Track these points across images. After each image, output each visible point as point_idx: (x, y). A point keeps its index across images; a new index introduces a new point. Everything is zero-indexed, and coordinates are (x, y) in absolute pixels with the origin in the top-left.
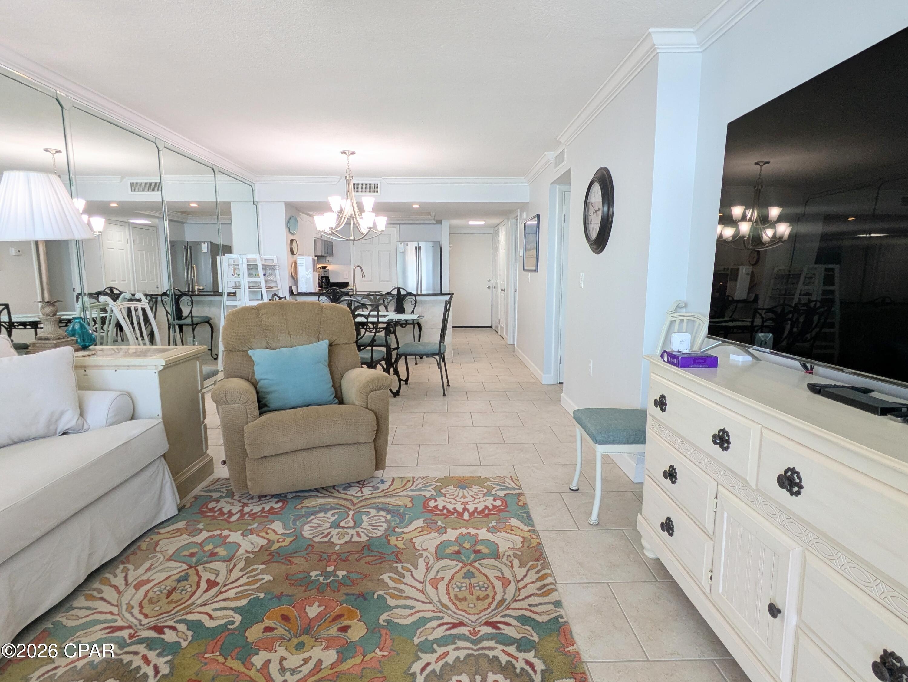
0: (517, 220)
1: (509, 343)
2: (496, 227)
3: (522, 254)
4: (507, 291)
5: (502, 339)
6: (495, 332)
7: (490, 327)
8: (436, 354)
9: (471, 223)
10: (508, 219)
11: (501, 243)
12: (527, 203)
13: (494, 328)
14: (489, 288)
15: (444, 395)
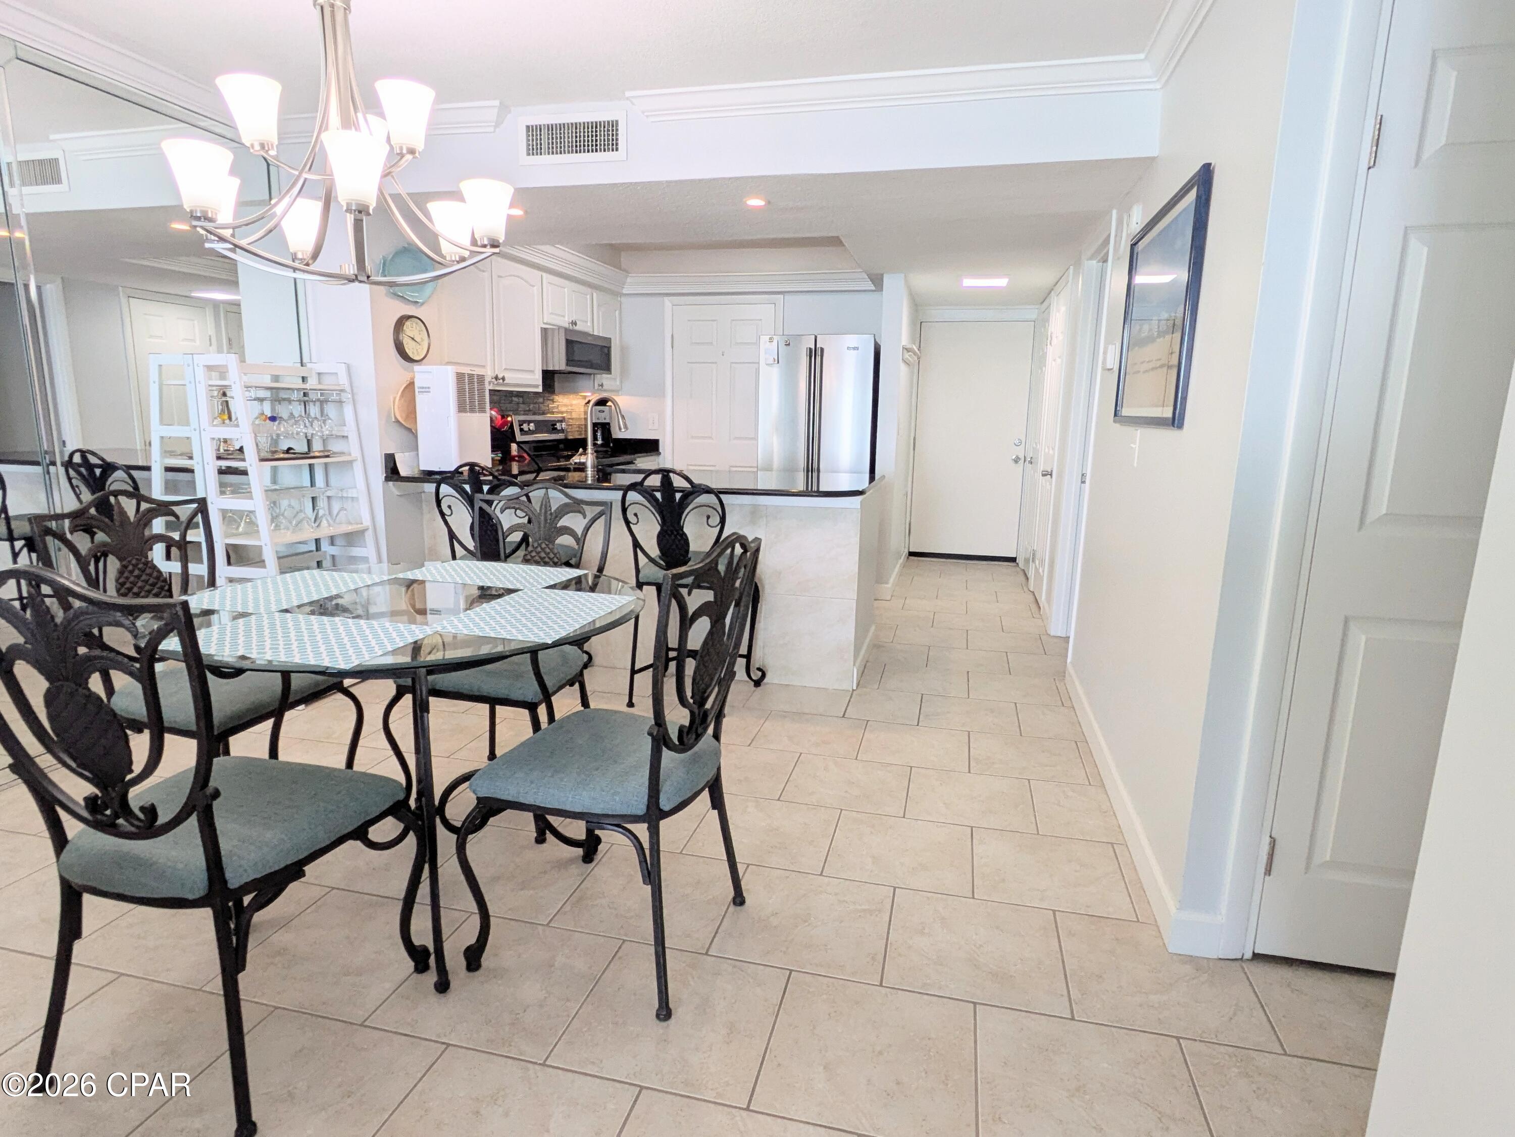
0: (1105, 261)
1: (1052, 633)
2: (1044, 298)
3: (1112, 361)
4: (1060, 476)
5: (1034, 607)
6: (1023, 578)
7: (1013, 560)
8: (636, 819)
9: (968, 282)
10: (1078, 264)
11: (1055, 341)
12: (1153, 159)
13: (1021, 565)
14: (1016, 460)
15: (665, 1012)
